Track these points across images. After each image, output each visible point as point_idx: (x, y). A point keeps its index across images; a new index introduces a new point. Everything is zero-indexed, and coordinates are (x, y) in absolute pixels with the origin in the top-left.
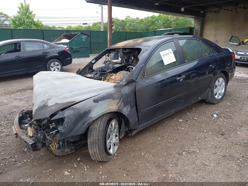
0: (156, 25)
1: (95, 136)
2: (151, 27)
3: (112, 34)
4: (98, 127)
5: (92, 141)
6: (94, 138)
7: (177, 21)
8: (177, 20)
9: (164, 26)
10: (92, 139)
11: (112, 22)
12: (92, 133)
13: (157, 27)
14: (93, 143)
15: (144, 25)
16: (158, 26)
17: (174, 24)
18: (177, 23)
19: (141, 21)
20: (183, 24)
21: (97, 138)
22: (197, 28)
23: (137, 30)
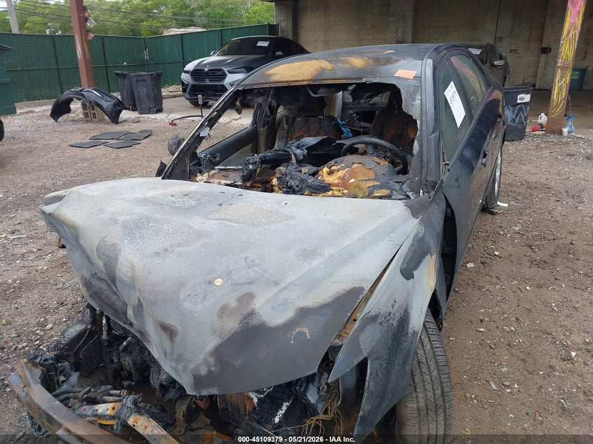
0: (158, 19)
1: (429, 387)
2: (145, 23)
3: (90, 43)
4: (430, 355)
5: (422, 404)
6: (430, 395)
7: (208, 10)
8: (207, 7)
9: (176, 20)
10: (421, 400)
11: (85, 9)
12: (417, 379)
13: (159, 25)
14: (427, 409)
15: (124, 18)
16: (162, 20)
17: (200, 16)
18: (209, 13)
19: (112, 6)
20: (222, 16)
21: (438, 392)
22: (285, 25)
23: (106, 32)
